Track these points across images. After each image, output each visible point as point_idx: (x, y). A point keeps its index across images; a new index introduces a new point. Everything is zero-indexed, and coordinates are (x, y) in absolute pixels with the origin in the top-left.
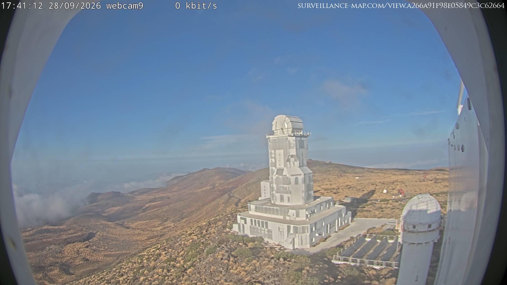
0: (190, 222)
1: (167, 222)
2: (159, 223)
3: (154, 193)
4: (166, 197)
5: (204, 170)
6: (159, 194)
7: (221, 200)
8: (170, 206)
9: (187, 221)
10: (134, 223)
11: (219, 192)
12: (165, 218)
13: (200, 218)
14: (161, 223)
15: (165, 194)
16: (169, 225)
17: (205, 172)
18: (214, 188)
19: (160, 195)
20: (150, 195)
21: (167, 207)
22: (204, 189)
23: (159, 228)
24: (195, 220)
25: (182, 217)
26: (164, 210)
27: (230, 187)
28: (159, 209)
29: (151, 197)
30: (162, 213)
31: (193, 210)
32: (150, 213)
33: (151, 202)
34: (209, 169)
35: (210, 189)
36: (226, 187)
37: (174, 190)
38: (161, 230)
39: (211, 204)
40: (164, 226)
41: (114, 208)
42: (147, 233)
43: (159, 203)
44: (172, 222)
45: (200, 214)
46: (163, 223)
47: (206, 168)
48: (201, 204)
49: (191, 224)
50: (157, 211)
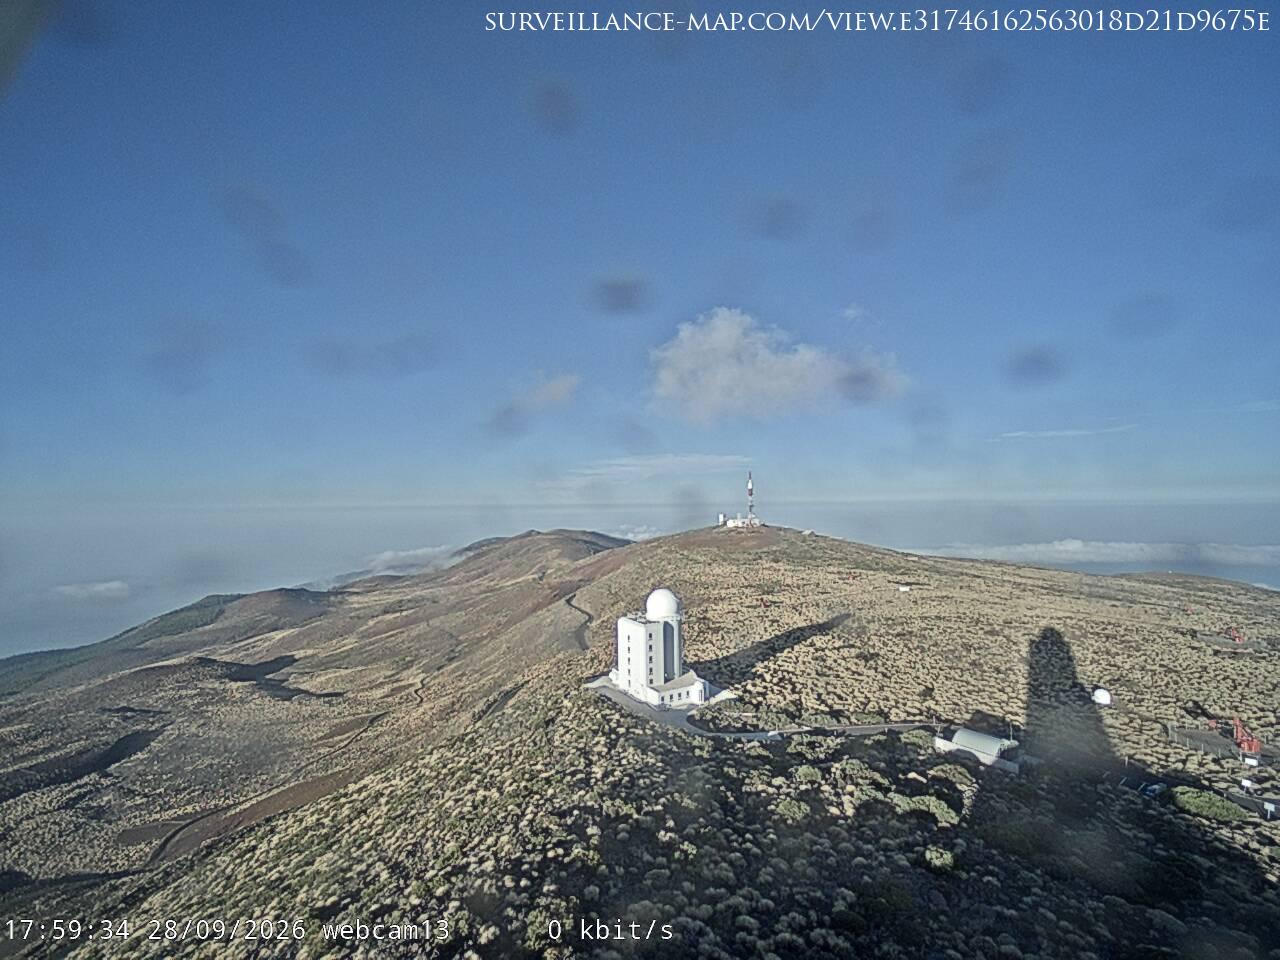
0: (463, 675)
1: (409, 672)
2: (389, 673)
3: (404, 587)
4: (428, 599)
5: (529, 534)
6: (415, 591)
7: (547, 614)
8: (431, 622)
9: (458, 668)
10: (319, 675)
11: (549, 591)
12: (408, 659)
13: (490, 662)
14: (393, 672)
15: (431, 590)
16: (411, 682)
17: (529, 538)
18: (541, 579)
19: (418, 593)
20: (389, 594)
21: (423, 626)
22: (520, 580)
23: (378, 693)
24: (477, 668)
25: (452, 655)
26: (414, 633)
27: (577, 578)
28: (402, 632)
29: (393, 598)
30: (406, 643)
31: (485, 634)
32: (371, 644)
33: (386, 612)
34: (539, 533)
35: (534, 579)
36: (568, 578)
37: (453, 579)
38: (381, 698)
39: (524, 622)
40: (395, 685)
41: (273, 634)
42: (336, 713)
43: (406, 616)
44: (423, 672)
45: (494, 650)
46: (397, 673)
47: (533, 531)
48: (506, 619)
49: (464, 678)
50: (393, 638)
